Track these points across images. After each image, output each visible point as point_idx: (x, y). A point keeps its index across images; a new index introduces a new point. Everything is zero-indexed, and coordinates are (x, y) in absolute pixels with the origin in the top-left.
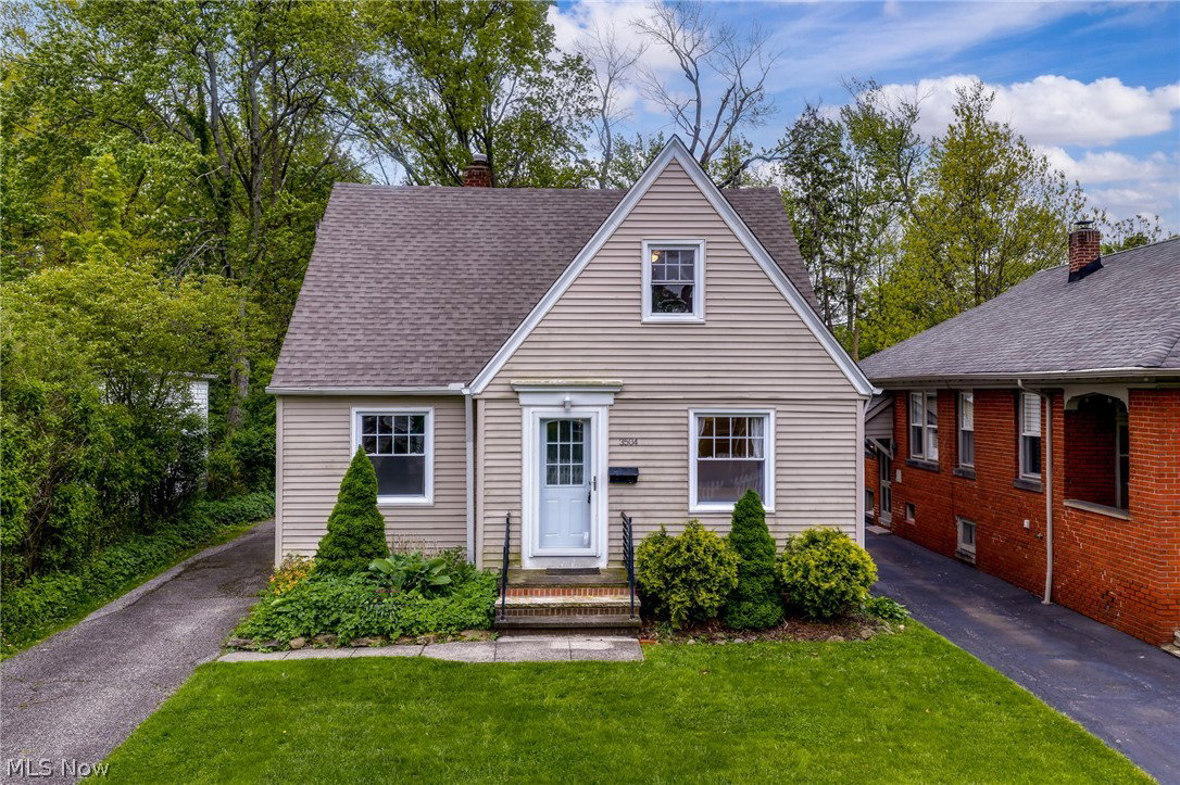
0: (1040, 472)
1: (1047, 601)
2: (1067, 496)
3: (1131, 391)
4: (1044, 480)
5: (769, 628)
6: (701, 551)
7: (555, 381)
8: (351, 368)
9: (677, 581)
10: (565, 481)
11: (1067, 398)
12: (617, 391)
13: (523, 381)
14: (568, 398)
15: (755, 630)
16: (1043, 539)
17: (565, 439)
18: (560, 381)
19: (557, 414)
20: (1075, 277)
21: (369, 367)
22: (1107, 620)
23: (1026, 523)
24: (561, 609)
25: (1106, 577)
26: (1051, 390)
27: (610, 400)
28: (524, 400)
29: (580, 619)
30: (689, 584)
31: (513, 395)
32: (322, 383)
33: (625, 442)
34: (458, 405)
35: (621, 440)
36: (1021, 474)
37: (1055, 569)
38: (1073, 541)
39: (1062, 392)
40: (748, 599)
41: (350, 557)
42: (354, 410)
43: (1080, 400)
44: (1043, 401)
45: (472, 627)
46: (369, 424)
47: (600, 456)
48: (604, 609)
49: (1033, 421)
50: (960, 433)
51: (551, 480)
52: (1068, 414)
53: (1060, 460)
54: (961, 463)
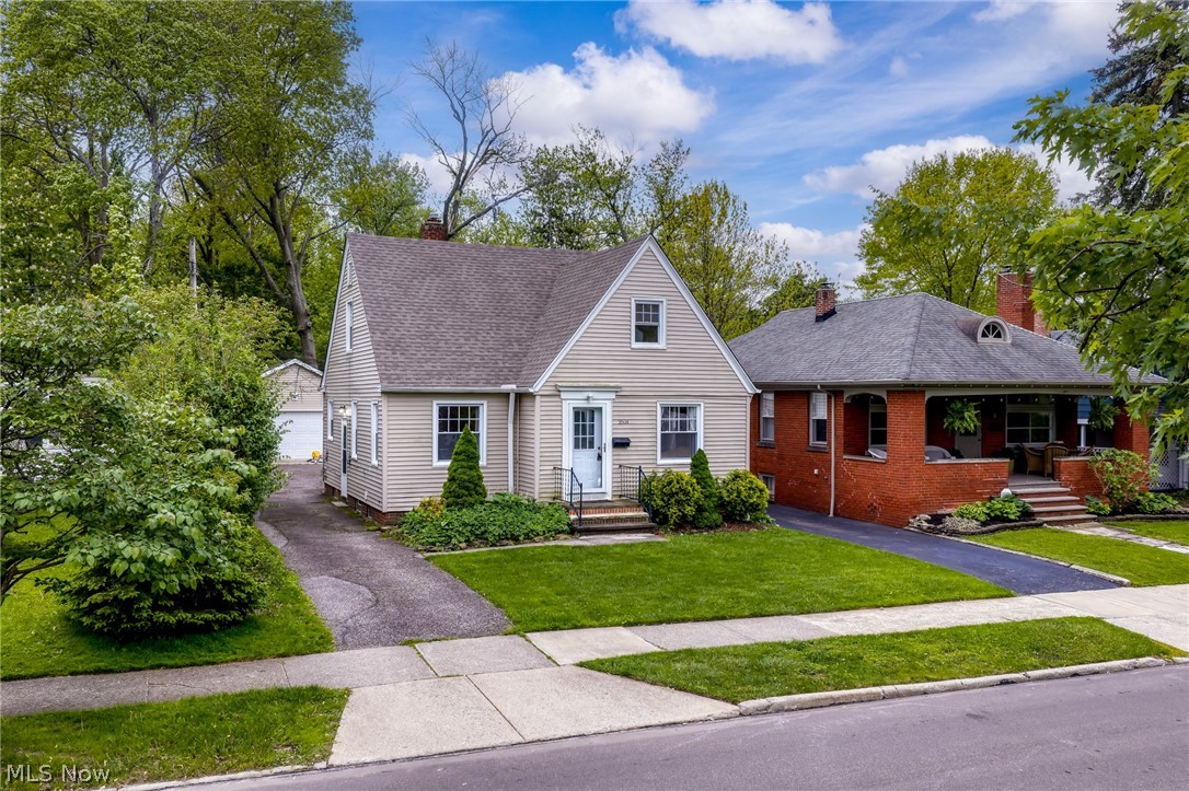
0: (825, 440)
1: (831, 515)
2: (846, 453)
3: (888, 392)
4: (830, 444)
5: (718, 526)
6: (684, 483)
7: (582, 384)
8: (429, 373)
9: (673, 500)
10: (584, 446)
11: (845, 396)
12: (616, 390)
13: (565, 384)
14: (591, 394)
15: (711, 528)
16: (828, 480)
17: (585, 421)
18: (585, 384)
19: (583, 404)
20: (819, 319)
21: (441, 374)
22: (872, 520)
23: (816, 471)
24: (609, 520)
25: (872, 496)
26: (834, 392)
27: (613, 396)
28: (563, 395)
29: (621, 525)
30: (678, 502)
31: (557, 393)
32: (416, 384)
33: (621, 422)
34: (504, 399)
35: (620, 422)
36: (811, 442)
37: (836, 496)
38: (849, 478)
39: (842, 392)
40: (706, 510)
41: (471, 495)
42: (435, 403)
43: (853, 398)
44: (829, 398)
45: (563, 532)
46: (443, 411)
47: (607, 431)
48: (631, 519)
49: (821, 409)
50: (761, 420)
51: (576, 446)
52: (845, 404)
53: (841, 432)
54: (762, 438)
